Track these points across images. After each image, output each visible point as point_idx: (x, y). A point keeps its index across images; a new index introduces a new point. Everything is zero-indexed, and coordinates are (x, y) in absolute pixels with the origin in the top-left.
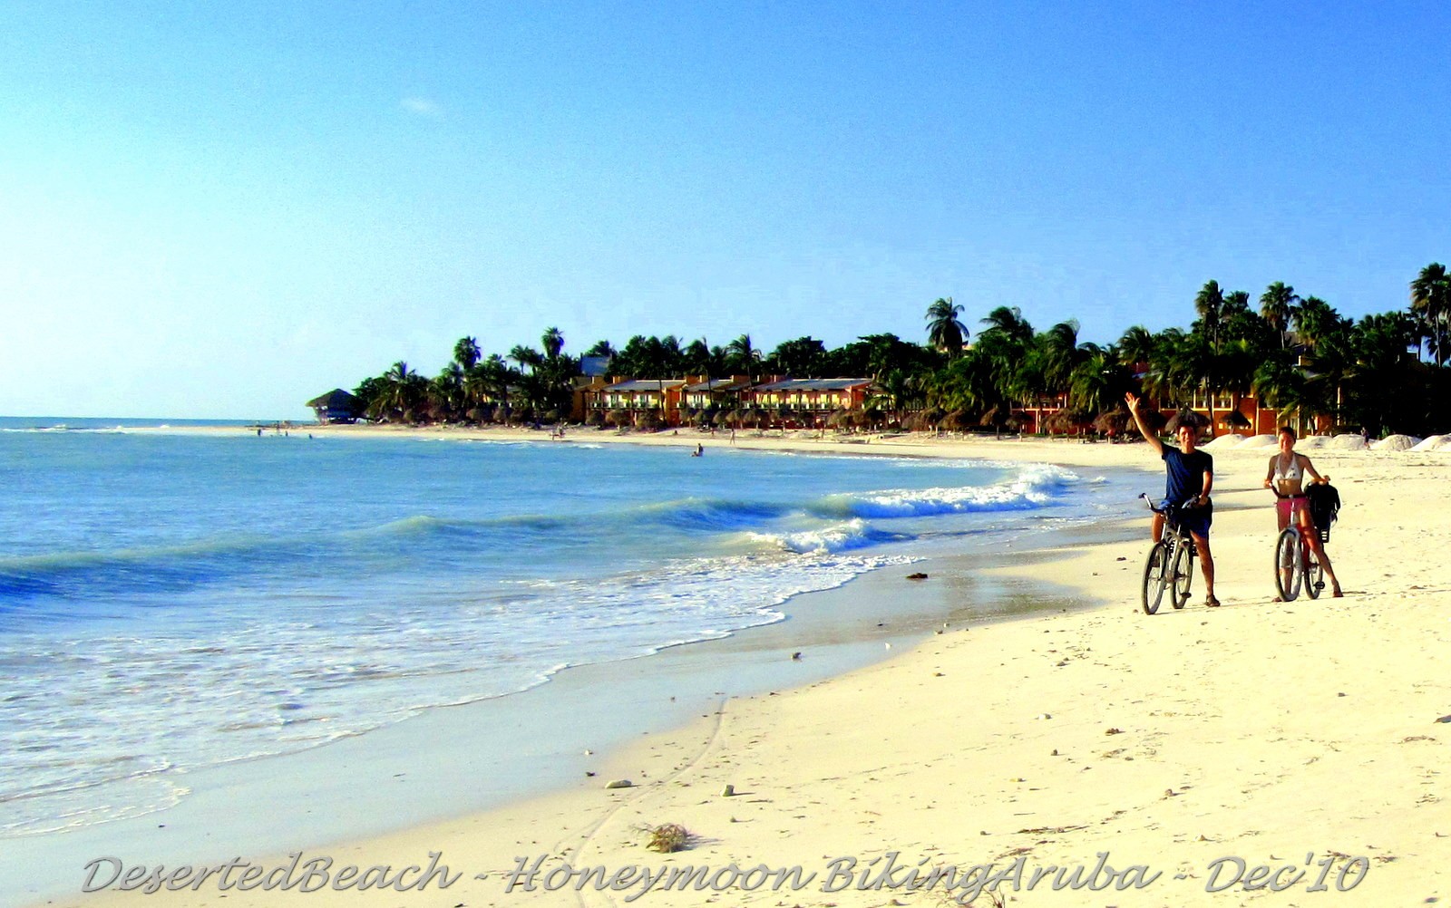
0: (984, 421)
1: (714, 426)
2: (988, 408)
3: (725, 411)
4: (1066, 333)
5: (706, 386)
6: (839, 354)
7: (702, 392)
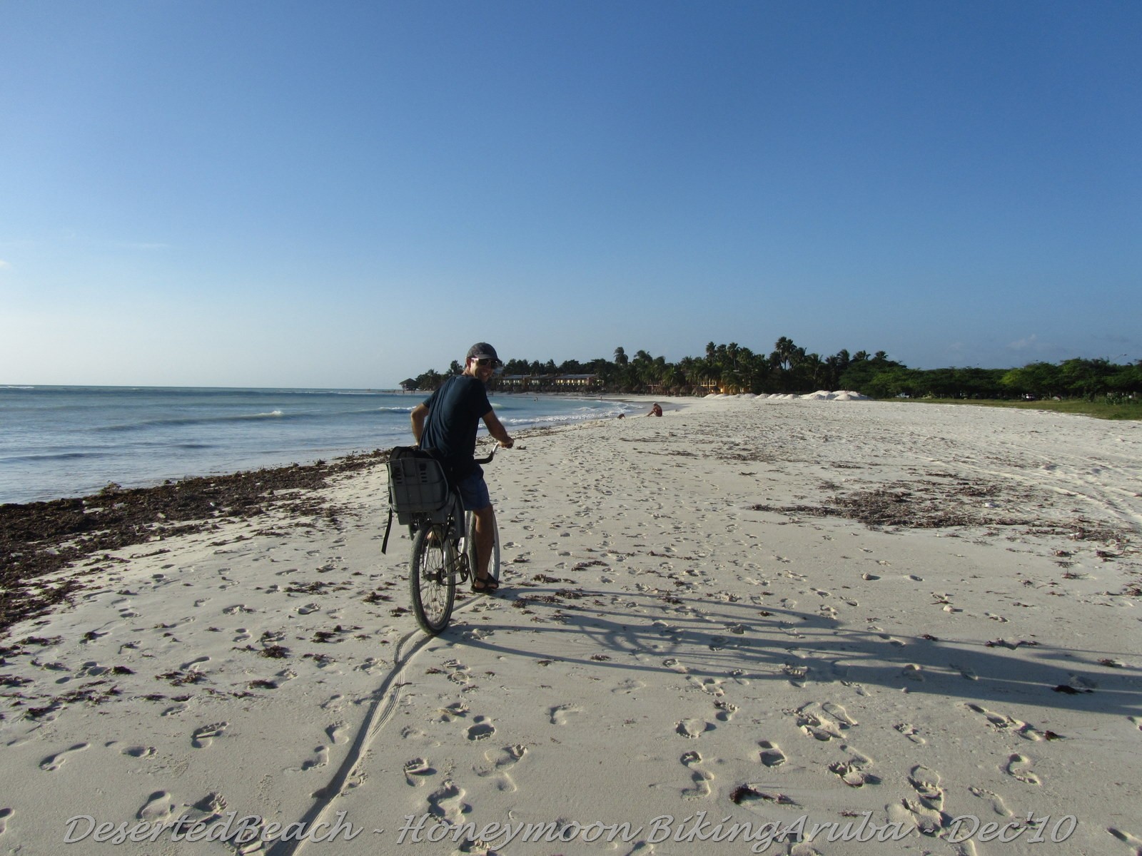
0: (634, 389)
1: (541, 391)
2: (636, 385)
3: (545, 386)
4: (661, 360)
5: (538, 377)
6: (585, 366)
7: (537, 379)
